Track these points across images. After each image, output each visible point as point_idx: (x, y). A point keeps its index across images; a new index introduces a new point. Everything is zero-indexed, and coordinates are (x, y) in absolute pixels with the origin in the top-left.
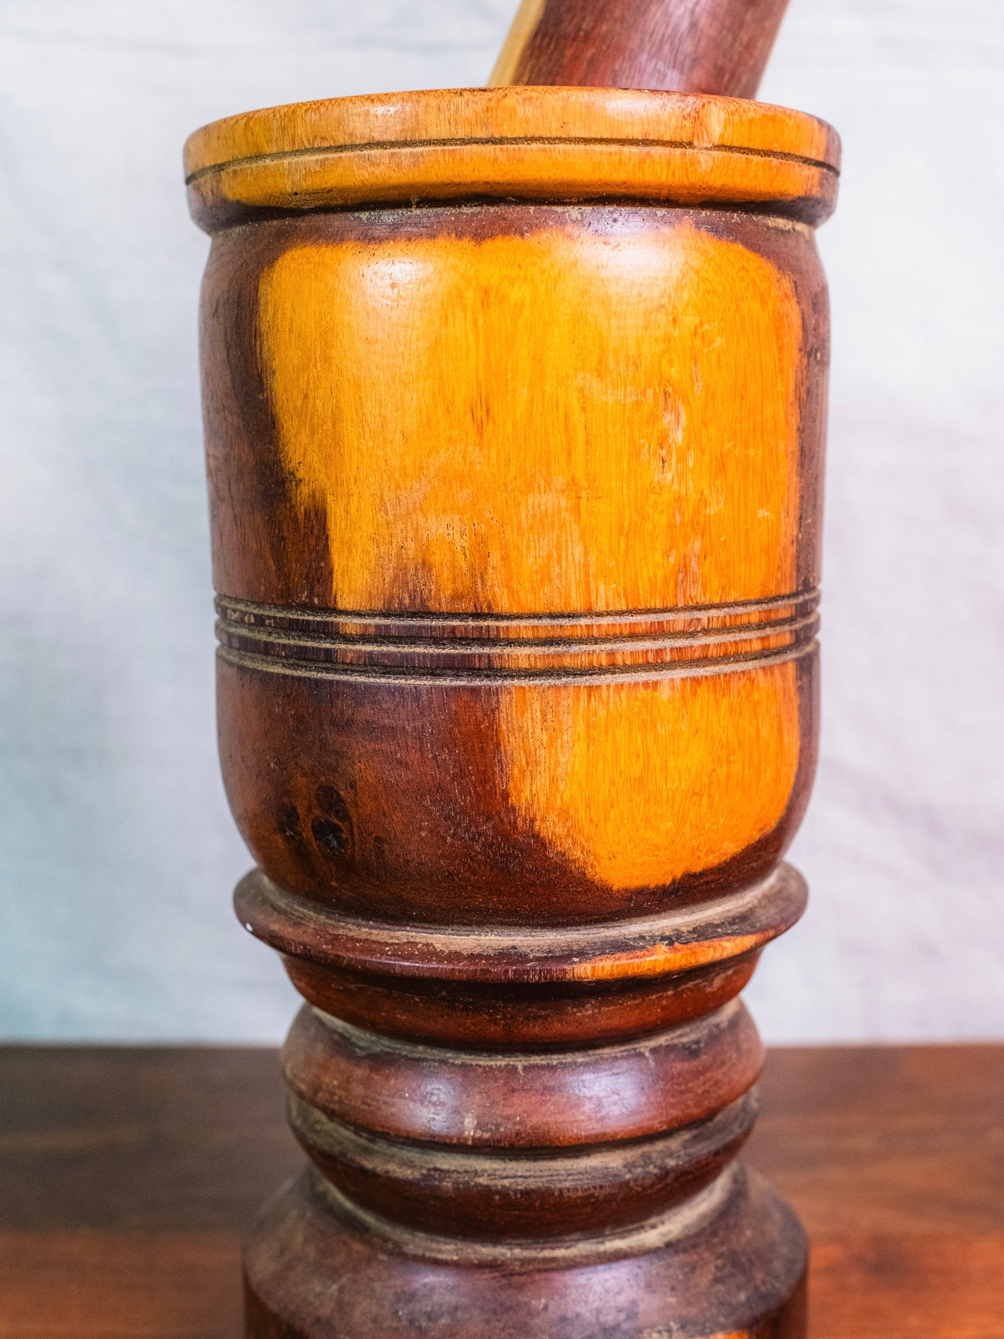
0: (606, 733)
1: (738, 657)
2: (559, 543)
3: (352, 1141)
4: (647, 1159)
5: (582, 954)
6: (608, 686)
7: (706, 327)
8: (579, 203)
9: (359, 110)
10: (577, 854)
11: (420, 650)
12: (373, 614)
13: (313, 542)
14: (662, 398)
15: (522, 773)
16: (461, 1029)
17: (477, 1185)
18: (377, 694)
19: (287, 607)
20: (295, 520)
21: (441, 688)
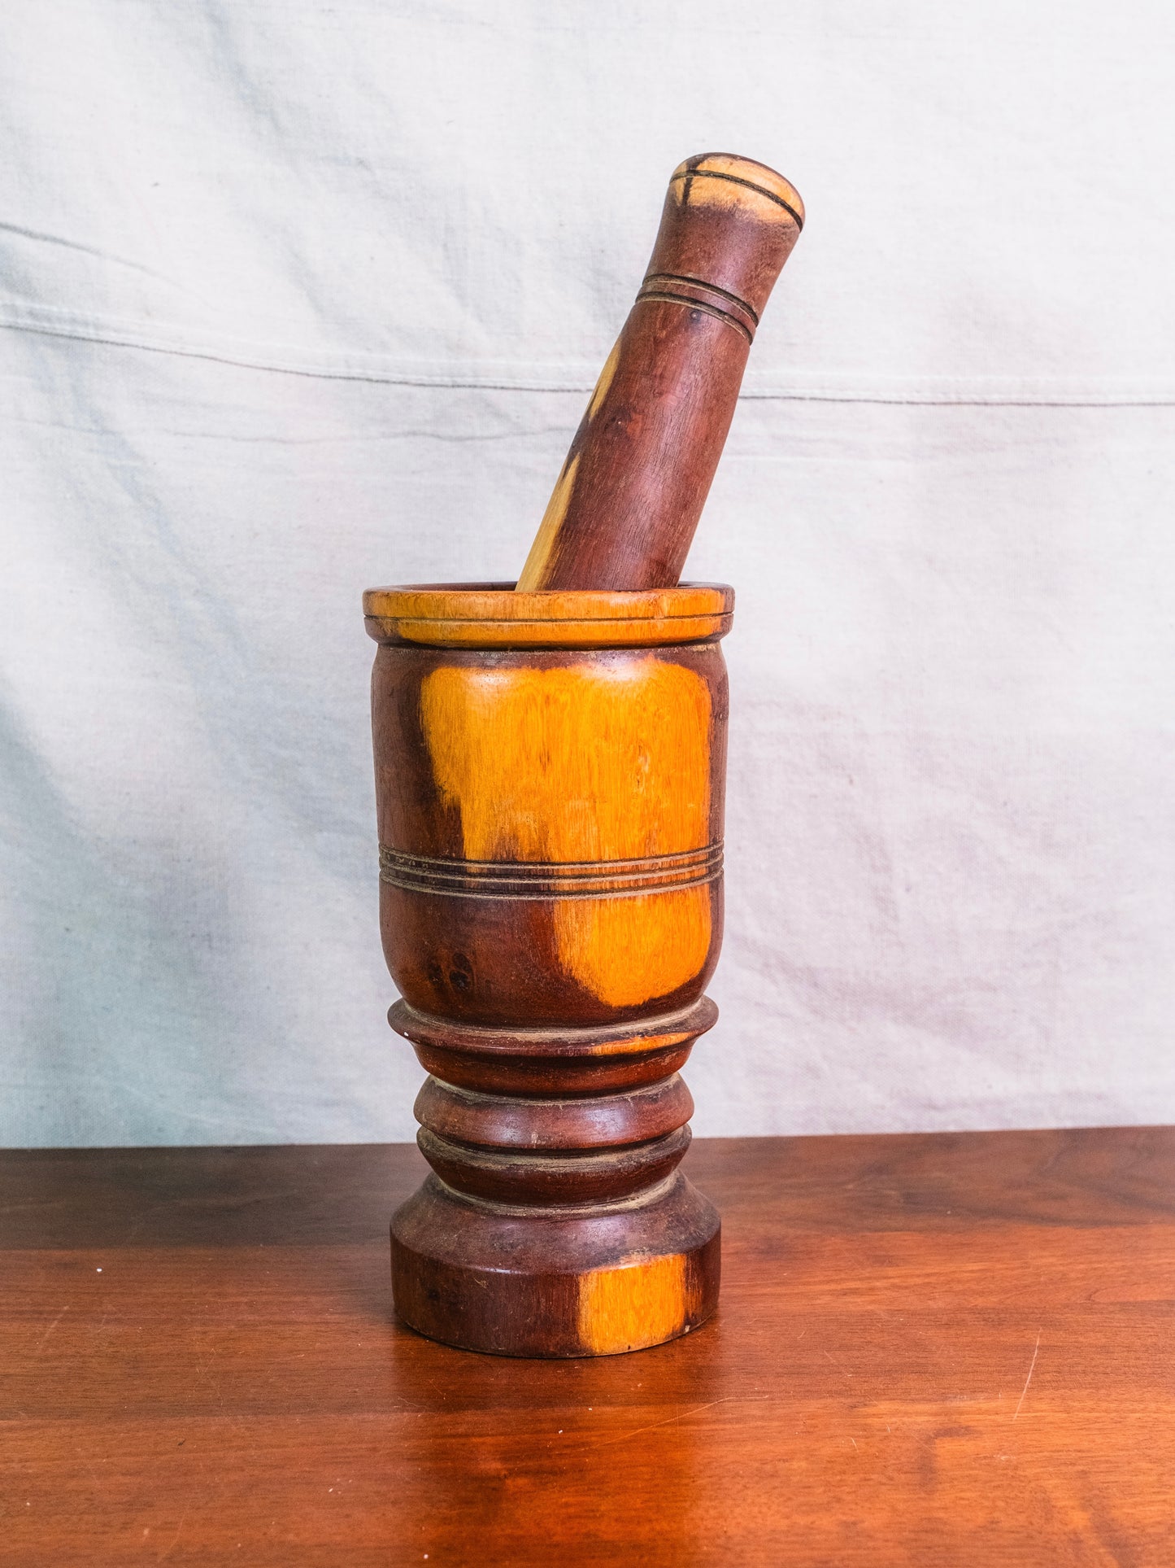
0: (609, 923)
1: (677, 882)
2: (585, 826)
3: (464, 1154)
4: (630, 1158)
5: (596, 1041)
6: (610, 899)
7: (661, 711)
8: (595, 650)
9: (481, 601)
10: (594, 987)
11: (511, 881)
12: (486, 862)
13: (452, 823)
14: (638, 750)
15: (566, 945)
16: (529, 1085)
17: (538, 1171)
18: (487, 904)
19: (436, 858)
20: (442, 812)
21: (522, 901)
